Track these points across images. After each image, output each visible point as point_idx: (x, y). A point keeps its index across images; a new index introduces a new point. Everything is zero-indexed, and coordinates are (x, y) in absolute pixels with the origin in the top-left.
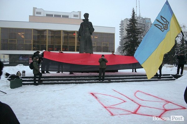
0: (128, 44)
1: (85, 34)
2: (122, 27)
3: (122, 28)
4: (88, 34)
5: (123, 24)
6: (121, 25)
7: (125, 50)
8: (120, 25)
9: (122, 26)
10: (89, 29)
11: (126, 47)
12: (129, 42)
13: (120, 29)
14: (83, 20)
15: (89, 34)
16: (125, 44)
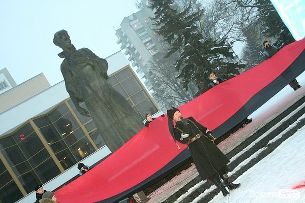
0: (186, 61)
1: (90, 88)
2: (128, 45)
3: (129, 48)
4: (97, 83)
5: (126, 37)
6: (121, 41)
7: (187, 82)
8: (121, 44)
9: (126, 43)
10: (93, 67)
11: (186, 74)
12: (185, 57)
13: (128, 53)
14: (61, 55)
15: (102, 81)
16: (178, 69)
